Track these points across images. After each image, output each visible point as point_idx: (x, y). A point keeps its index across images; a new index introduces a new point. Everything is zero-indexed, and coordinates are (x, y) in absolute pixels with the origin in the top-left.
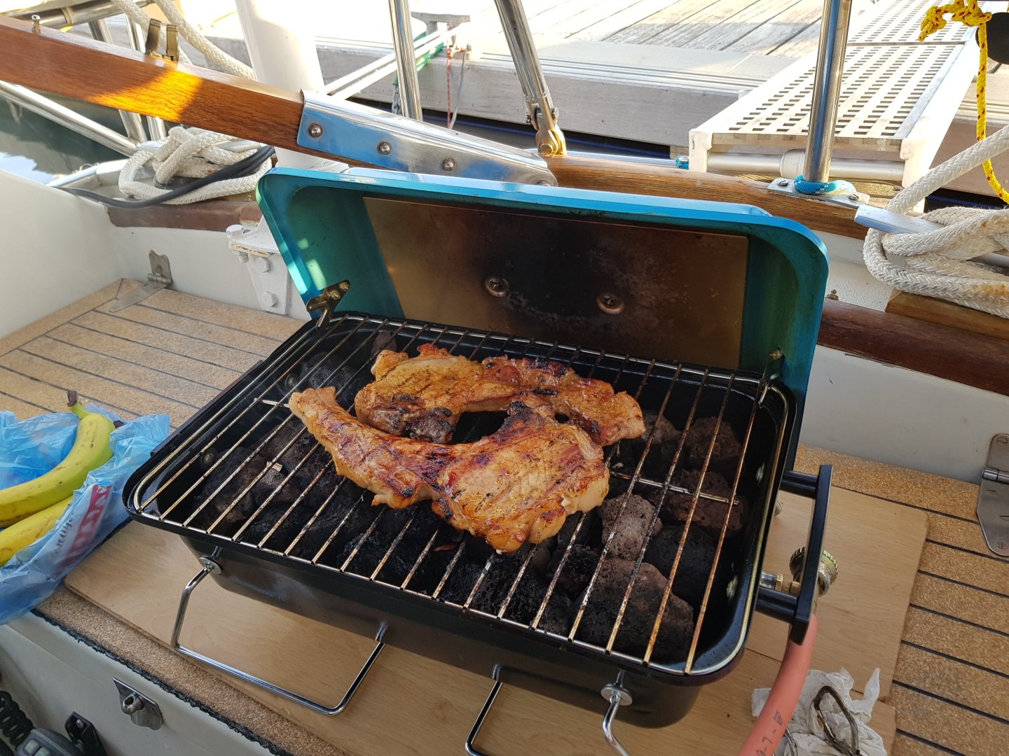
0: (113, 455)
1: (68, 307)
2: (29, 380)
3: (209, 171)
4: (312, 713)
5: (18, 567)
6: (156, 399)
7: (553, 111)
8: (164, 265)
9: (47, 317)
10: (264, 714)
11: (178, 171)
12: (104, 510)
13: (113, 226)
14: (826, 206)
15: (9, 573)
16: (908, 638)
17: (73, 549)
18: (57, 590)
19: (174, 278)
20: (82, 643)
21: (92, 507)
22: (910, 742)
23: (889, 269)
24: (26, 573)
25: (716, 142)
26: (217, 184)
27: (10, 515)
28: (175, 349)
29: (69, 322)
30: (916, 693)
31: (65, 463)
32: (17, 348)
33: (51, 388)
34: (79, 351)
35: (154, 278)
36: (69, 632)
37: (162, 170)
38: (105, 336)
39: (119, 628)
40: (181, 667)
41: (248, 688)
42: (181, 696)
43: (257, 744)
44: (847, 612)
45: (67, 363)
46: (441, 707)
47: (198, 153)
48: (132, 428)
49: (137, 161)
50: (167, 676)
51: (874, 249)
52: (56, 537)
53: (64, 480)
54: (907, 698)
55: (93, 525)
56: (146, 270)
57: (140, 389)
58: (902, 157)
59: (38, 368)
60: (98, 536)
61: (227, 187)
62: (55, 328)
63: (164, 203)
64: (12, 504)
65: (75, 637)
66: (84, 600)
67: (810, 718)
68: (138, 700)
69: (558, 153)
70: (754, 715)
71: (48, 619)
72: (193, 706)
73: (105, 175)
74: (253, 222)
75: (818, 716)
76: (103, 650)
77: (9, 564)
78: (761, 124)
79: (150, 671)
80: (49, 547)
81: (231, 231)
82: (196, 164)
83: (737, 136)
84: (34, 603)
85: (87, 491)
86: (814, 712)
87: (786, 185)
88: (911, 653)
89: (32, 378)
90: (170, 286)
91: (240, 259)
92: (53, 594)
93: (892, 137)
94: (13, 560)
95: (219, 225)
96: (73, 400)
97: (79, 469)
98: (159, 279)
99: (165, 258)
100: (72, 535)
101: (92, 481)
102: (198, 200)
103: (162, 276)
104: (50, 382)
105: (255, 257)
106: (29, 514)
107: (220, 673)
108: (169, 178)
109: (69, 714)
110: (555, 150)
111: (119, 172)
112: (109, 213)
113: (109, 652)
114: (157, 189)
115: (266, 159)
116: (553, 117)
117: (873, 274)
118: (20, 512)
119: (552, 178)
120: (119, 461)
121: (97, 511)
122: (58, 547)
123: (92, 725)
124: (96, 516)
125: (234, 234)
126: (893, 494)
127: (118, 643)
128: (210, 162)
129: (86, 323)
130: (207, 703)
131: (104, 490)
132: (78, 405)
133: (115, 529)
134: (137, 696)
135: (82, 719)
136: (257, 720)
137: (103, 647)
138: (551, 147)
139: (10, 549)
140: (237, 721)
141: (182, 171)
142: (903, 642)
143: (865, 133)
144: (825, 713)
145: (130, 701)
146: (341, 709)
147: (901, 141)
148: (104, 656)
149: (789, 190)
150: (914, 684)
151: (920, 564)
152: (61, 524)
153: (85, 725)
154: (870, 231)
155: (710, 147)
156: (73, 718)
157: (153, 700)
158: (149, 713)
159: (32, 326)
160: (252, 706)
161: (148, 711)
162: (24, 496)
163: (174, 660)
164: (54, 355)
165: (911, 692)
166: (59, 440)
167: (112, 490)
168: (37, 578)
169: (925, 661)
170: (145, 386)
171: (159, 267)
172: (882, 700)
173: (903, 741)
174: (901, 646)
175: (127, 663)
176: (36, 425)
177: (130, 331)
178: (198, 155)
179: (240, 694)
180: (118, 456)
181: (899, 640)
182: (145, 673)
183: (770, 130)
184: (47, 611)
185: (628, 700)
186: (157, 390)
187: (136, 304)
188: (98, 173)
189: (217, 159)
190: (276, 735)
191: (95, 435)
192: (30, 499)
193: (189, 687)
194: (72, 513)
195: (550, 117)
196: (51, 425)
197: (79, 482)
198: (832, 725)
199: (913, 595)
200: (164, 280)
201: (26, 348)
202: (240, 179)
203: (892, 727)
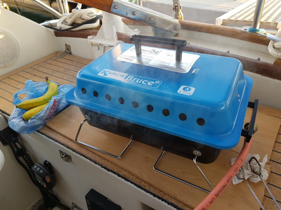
0: (58, 93)
1: (43, 58)
2: (33, 75)
3: (83, 22)
4: (112, 158)
5: (34, 119)
6: (68, 82)
7: (181, 7)
8: (69, 48)
9: (37, 60)
10: (99, 158)
11: (74, 22)
12: (57, 106)
13: (55, 36)
14: (258, 36)
15: (32, 120)
16: (274, 150)
17: (48, 116)
18: (44, 126)
19: (72, 51)
20: (50, 140)
21: (54, 105)
22: (274, 174)
23: (276, 52)
24: (36, 120)
25: (224, 22)
26: (85, 25)
27: (32, 106)
28: (72, 69)
29: (44, 62)
30: (276, 163)
31: (46, 94)
32: (30, 67)
33: (39, 78)
34: (46, 69)
35: (66, 51)
36: (47, 137)
37: (69, 21)
38: (53, 66)
39: (61, 136)
40: (77, 146)
41: (95, 151)
42: (77, 153)
43: (98, 165)
44: (258, 142)
45: (43, 72)
46: (146, 158)
47: (80, 16)
48: (64, 86)
49: (62, 20)
50: (74, 148)
51: (272, 46)
52: (44, 112)
53: (46, 98)
54: (274, 164)
55: (54, 110)
56: (64, 49)
57: (63, 79)
58: (277, 28)
59: (36, 73)
60: (55, 113)
61: (88, 26)
62: (40, 63)
63: (70, 30)
64: (32, 103)
65: (49, 138)
66: (51, 129)
67: (247, 166)
68: (65, 155)
69: (181, 19)
70: (232, 165)
71: (42, 133)
72: (81, 155)
73: (53, 23)
74: (94, 36)
75: (250, 165)
76: (56, 141)
77: (32, 118)
78: (237, 17)
79: (69, 146)
80: (42, 114)
81: (89, 38)
82: (79, 20)
83: (230, 20)
84: (38, 129)
85: (52, 101)
86: (249, 164)
87: (246, 30)
88: (275, 154)
89: (34, 75)
90: (70, 54)
91: (91, 46)
92: (43, 127)
93: (275, 22)
94: (33, 117)
95: (85, 36)
96: (47, 79)
97: (49, 96)
98: (68, 52)
99: (69, 46)
100: (48, 112)
101: (53, 99)
102: (80, 29)
103: (68, 51)
104: (39, 76)
105: (95, 45)
106: (36, 106)
107: (88, 147)
108: (72, 23)
109: (44, 160)
110: (180, 18)
111: (57, 23)
112: (54, 33)
113: (58, 142)
114: (68, 26)
115: (98, 19)
116: (181, 8)
117: (271, 54)
118: (34, 105)
119: (180, 25)
120: (60, 94)
121: (55, 106)
122: (44, 115)
123: (50, 163)
124: (55, 108)
125: (90, 38)
126: (272, 114)
127: (60, 139)
128: (83, 19)
129: (48, 62)
130: (84, 155)
131: (57, 101)
132: (48, 81)
133: (58, 112)
134: (65, 153)
135: (48, 162)
136: (98, 159)
137: (56, 140)
138: (179, 17)
139: (32, 114)
140: (92, 159)
141: (75, 21)
142: (273, 150)
143: (267, 21)
144: (252, 164)
145: (63, 155)
146: (120, 157)
147: (278, 23)
148: (56, 143)
149: (247, 31)
150: (276, 161)
151: (278, 132)
152: (45, 109)
153: (49, 163)
154: (271, 41)
155: (222, 23)
156: (46, 161)
157: (69, 154)
158: (67, 158)
159: (34, 62)
160: (96, 156)
161: (68, 158)
162: (35, 101)
163: (75, 144)
164: (40, 70)
165: (275, 163)
166: (44, 88)
167: (59, 101)
168: (38, 122)
169: (279, 155)
170: (65, 78)
171: (68, 48)
172: (267, 164)
173: (272, 174)
174: (272, 151)
175: (63, 144)
176: (38, 84)
177: (60, 64)
178: (80, 17)
179: (93, 153)
180: (60, 93)
181: (272, 150)
182: (68, 147)
183: (240, 19)
184: (41, 131)
185: (200, 154)
186: (68, 79)
187: (62, 58)
188: (51, 23)
189: (85, 18)
190: (103, 163)
191: (53, 88)
192: (37, 102)
193: (80, 151)
194: (48, 106)
195: (179, 8)
196: (42, 84)
197: (50, 98)
198: (253, 168)
199: (276, 139)
200: (69, 52)
201: (32, 67)
202: (91, 24)
203: (270, 170)
